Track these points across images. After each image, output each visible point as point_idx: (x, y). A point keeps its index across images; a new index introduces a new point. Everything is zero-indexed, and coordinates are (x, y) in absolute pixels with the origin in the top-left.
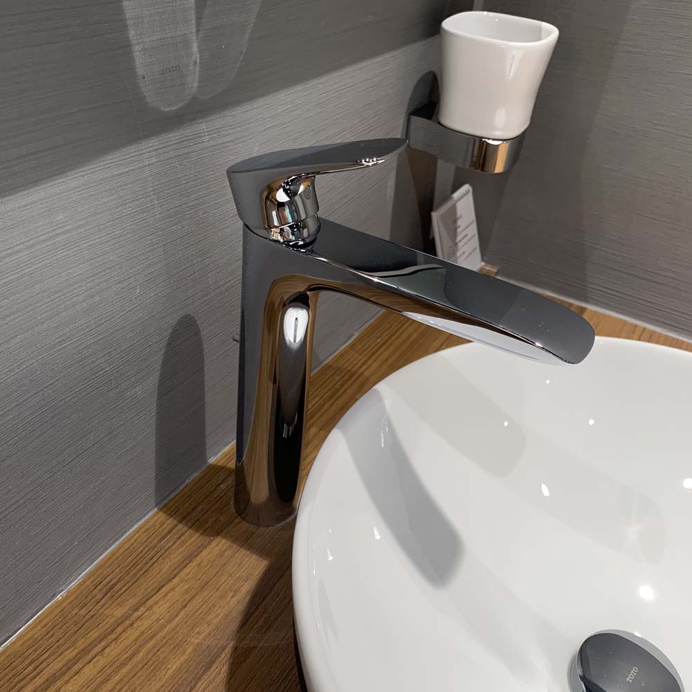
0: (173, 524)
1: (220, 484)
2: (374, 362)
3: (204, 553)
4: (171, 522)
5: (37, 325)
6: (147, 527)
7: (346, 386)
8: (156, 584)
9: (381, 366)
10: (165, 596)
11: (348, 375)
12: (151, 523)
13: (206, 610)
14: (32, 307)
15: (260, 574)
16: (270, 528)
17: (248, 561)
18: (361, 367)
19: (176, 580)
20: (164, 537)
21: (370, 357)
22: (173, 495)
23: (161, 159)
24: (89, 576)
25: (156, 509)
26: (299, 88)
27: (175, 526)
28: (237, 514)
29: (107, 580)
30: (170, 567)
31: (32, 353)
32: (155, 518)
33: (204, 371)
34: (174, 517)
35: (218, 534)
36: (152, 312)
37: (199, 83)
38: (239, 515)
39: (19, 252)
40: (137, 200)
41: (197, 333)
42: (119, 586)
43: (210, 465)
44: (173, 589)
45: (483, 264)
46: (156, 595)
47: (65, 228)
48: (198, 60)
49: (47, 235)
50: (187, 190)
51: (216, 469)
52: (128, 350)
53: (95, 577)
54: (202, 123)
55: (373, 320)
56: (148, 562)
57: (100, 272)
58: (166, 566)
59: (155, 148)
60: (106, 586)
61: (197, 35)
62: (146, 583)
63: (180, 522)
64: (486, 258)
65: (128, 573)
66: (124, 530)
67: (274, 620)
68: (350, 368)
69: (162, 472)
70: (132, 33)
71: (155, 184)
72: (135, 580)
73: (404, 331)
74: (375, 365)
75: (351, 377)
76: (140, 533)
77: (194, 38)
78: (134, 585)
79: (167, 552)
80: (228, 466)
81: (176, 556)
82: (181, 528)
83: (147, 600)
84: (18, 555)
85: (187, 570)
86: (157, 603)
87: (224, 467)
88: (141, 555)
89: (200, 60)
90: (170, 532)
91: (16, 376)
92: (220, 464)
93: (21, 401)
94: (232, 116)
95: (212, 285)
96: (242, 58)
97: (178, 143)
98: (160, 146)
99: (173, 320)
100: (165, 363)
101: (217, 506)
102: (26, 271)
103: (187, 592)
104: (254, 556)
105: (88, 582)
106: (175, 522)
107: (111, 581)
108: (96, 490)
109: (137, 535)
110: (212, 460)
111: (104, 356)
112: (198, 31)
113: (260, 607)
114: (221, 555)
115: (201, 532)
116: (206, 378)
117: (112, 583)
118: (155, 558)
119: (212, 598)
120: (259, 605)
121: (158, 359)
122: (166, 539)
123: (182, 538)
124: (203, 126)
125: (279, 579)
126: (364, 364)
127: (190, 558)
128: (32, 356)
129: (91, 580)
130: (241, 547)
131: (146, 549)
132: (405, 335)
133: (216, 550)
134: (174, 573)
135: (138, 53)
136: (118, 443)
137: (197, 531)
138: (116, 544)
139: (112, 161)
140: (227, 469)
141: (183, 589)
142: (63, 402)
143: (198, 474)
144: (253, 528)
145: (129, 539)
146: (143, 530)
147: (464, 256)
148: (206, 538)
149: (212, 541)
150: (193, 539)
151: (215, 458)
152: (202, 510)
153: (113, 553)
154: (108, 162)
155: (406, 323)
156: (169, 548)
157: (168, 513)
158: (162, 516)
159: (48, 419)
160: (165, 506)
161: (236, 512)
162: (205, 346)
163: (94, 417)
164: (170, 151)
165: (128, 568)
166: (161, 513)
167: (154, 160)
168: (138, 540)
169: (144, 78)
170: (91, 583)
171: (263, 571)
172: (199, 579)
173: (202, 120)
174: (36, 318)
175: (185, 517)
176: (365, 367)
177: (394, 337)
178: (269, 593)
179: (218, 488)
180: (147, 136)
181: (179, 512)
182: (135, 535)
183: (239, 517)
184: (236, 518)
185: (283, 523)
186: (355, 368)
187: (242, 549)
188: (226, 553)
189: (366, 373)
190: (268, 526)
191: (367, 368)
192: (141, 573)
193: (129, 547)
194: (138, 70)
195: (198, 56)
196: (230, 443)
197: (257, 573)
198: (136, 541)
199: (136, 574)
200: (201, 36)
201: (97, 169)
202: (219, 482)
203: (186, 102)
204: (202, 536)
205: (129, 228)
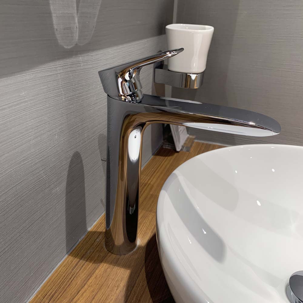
0: (77, 261)
1: (96, 240)
2: (154, 178)
3: (97, 271)
4: (76, 260)
5: (13, 150)
6: (64, 264)
7: (144, 189)
8: (76, 291)
9: (157, 179)
10: (82, 295)
11: (143, 185)
12: (66, 262)
13: (105, 298)
14: (11, 140)
15: (128, 277)
16: (126, 255)
17: (120, 272)
18: (148, 181)
19: (86, 287)
20: (74, 267)
21: (151, 177)
22: (74, 248)
23: (65, 71)
24: (39, 293)
25: (67, 256)
26: (115, 48)
27: (79, 262)
28: (108, 252)
29: (49, 293)
30: (81, 281)
31: (11, 165)
32: (68, 260)
33: (84, 182)
34: (77, 257)
35: (101, 262)
36: (63, 148)
37: (79, 37)
38: (109, 252)
39: (5, 109)
40: (55, 90)
41: (81, 161)
42: (56, 294)
43: (89, 232)
44: (85, 291)
45: (188, 135)
46: (77, 296)
47: (25, 100)
48: (78, 27)
49: (17, 102)
50: (75, 88)
51: (93, 233)
52: (53, 167)
53: (42, 292)
54: (80, 57)
55: (148, 162)
56: (69, 281)
57: (40, 125)
58: (79, 281)
59: (62, 65)
60: (49, 296)
61: (77, 15)
62: (71, 290)
63: (81, 259)
64: (189, 133)
65: (60, 287)
66: (53, 267)
67: (141, 297)
68: (143, 182)
69: (69, 235)
70: (52, 7)
71: (63, 83)
72: (64, 290)
73: (163, 165)
74: (155, 179)
75: (145, 185)
76: (61, 267)
77: (76, 16)
78: (64, 293)
79: (78, 274)
80: (98, 231)
81: (83, 276)
82: (82, 262)
83: (73, 299)
84: (5, 281)
85: (90, 281)
86: (79, 299)
87: (96, 232)
88: (65, 277)
89: (79, 27)
90: (77, 265)
91: (4, 177)
92: (94, 230)
93: (6, 191)
94: (91, 56)
95: (87, 137)
96: (94, 30)
97: (71, 65)
98: (64, 65)
99: (71, 153)
100: (69, 176)
101: (97, 249)
102: (8, 120)
103: (93, 291)
104: (122, 269)
105: (39, 296)
106: (78, 260)
107: (51, 293)
108: (41, 244)
109: (60, 269)
110: (89, 229)
111: (43, 170)
112: (77, 13)
113: (132, 292)
114: (106, 271)
115: (93, 262)
116: (86, 185)
117: (52, 294)
118: (72, 278)
119: (107, 292)
120: (131, 291)
121: (65, 173)
122: (76, 268)
123: (84, 266)
124: (81, 58)
125: (138, 277)
126: (149, 180)
127: (90, 275)
128: (11, 166)
129: (41, 294)
130: (115, 266)
131: (67, 275)
132: (164, 166)
133: (103, 269)
134: (85, 283)
135: (54, 18)
136: (50, 218)
137: (90, 262)
138: (50, 274)
139: (44, 68)
140: (98, 232)
141: (91, 290)
142: (25, 193)
143: (84, 236)
144: (118, 256)
145: (56, 271)
146: (63, 266)
147: (181, 132)
148: (95, 264)
149: (99, 265)
150: (90, 266)
151: (90, 228)
152: (90, 252)
153: (50, 279)
154: (43, 69)
155: (163, 161)
156: (79, 272)
157: (74, 256)
158: (71, 258)
159: (18, 202)
160: (71, 253)
161: (108, 250)
162: (85, 169)
163: (39, 203)
164: (68, 68)
165: (59, 285)
166: (70, 257)
167: (62, 71)
168: (61, 271)
169: (57, 30)
170: (41, 296)
171: (129, 275)
172: (98, 284)
173: (80, 55)
174: (13, 146)
175: (83, 257)
176: (150, 181)
177: (159, 168)
178: (135, 284)
179: (96, 241)
180: (59, 59)
181: (79, 255)
182: (59, 269)
183: (110, 253)
184: (108, 253)
185: (132, 252)
186: (146, 181)
187: (115, 267)
188: (108, 270)
189: (151, 183)
190: (125, 255)
191: (152, 181)
192: (67, 286)
193: (58, 275)
194: (54, 26)
195: (78, 24)
196: (96, 220)
197: (126, 276)
198: (60, 272)
199: (64, 288)
200: (78, 15)
201: (39, 71)
202: (95, 238)
203: (74, 45)
204: (94, 264)
205: (52, 103)
